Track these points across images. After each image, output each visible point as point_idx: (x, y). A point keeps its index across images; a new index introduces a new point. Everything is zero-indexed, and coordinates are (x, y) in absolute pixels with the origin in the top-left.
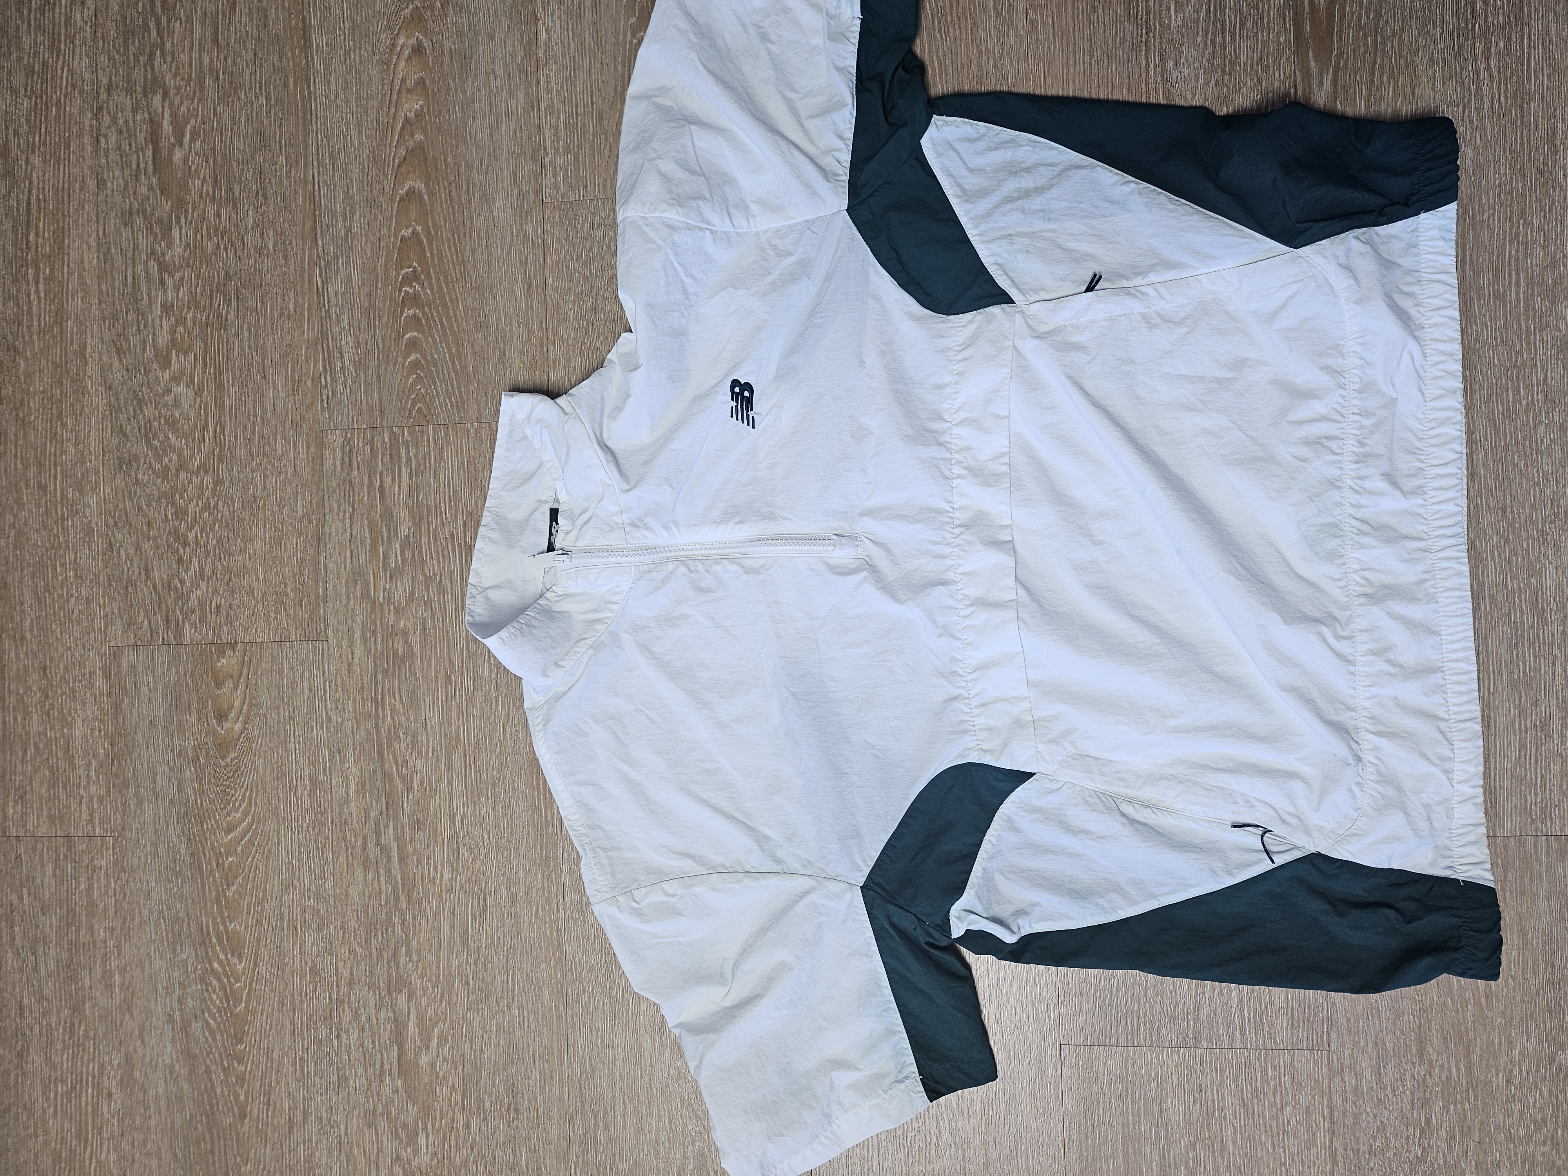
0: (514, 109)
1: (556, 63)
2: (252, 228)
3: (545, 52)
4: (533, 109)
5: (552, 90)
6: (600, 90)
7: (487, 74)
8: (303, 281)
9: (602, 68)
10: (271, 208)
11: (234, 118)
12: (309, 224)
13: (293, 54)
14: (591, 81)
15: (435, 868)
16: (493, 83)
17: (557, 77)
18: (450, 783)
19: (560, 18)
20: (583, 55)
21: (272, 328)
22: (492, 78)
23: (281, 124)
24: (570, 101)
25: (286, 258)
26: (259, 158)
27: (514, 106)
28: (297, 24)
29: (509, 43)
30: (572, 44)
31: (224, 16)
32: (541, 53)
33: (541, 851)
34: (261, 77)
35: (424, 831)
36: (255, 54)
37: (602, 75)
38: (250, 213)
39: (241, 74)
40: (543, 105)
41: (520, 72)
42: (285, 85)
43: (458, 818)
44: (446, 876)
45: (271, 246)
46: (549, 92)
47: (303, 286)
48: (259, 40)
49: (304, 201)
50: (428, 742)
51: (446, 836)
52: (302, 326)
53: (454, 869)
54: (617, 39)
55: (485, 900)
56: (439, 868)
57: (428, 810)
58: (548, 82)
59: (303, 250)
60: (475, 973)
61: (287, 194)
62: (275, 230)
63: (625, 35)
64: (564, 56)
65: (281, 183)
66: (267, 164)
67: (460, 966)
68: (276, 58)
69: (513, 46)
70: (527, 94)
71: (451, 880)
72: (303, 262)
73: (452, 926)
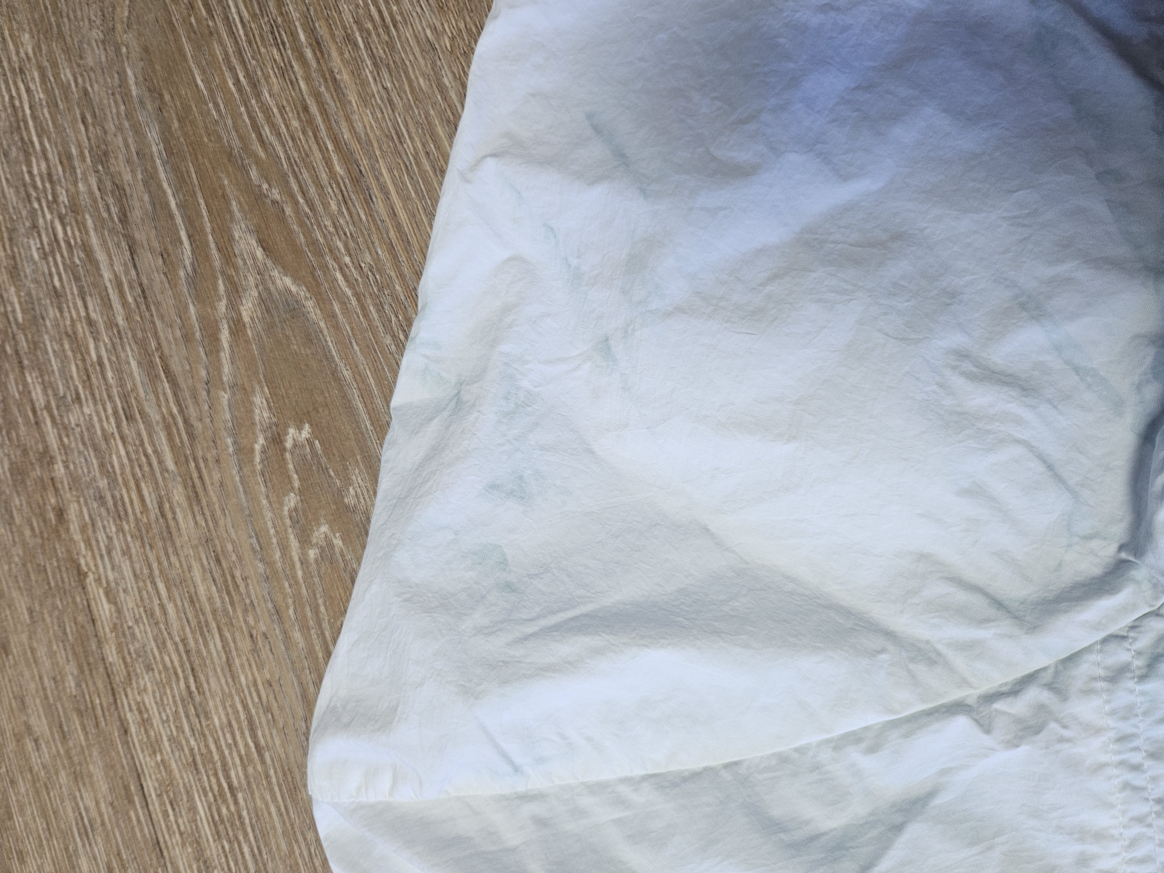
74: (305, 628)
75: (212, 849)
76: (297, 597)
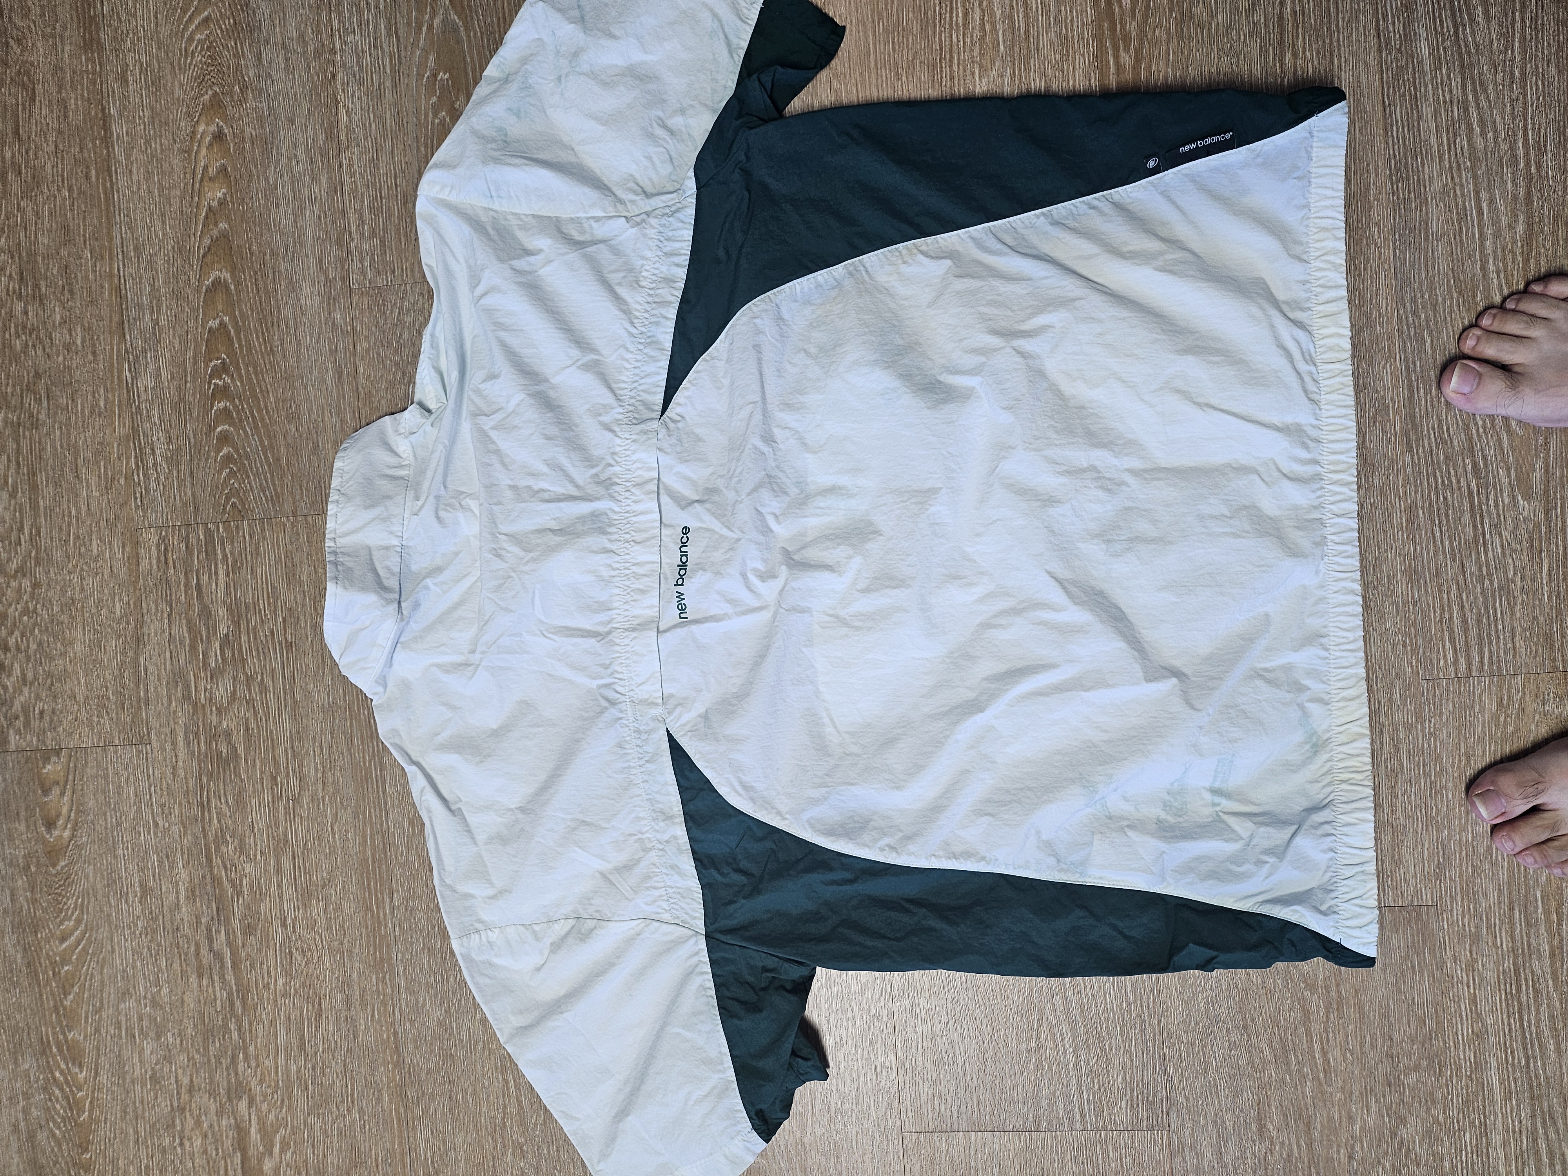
0: (318, 194)
1: (358, 145)
2: (60, 325)
3: (347, 135)
4: (336, 193)
5: (355, 173)
6: (404, 172)
7: (290, 159)
8: (113, 376)
9: (404, 150)
10: (78, 304)
11: (38, 213)
12: (116, 319)
13: (94, 144)
14: (394, 163)
15: (269, 973)
16: (295, 168)
17: (359, 160)
18: (280, 886)
19: (360, 99)
20: (385, 136)
21: (83, 426)
22: (294, 162)
23: (84, 217)
24: (374, 185)
25: (94, 353)
26: (64, 253)
27: (317, 191)
28: (96, 114)
29: (310, 127)
30: (373, 125)
31: (24, 109)
32: (343, 137)
33: (375, 952)
34: (63, 169)
35: (256, 936)
36: (56, 147)
37: (405, 156)
38: (57, 309)
39: (43, 167)
40: (346, 189)
41: (322, 156)
42: (87, 177)
43: (289, 922)
44: (280, 981)
45: (79, 342)
46: (352, 175)
47: (112, 382)
48: (60, 132)
49: (110, 294)
50: (256, 845)
51: (278, 940)
52: (113, 423)
53: (288, 974)
54: (419, 120)
55: (320, 1004)
56: (273, 974)
57: (259, 913)
58: (350, 165)
59: (111, 344)
60: (314, 1078)
61: (93, 288)
62: (83, 325)
63: (426, 116)
64: (366, 138)
65: (87, 277)
66: (71, 259)
67: (298, 1071)
68: (77, 149)
69: (315, 129)
70: (330, 178)
71: (285, 985)
72: (111, 357)
73: (288, 1031)
74: (426, 147)
75: (367, 217)
76: (426, 135)
